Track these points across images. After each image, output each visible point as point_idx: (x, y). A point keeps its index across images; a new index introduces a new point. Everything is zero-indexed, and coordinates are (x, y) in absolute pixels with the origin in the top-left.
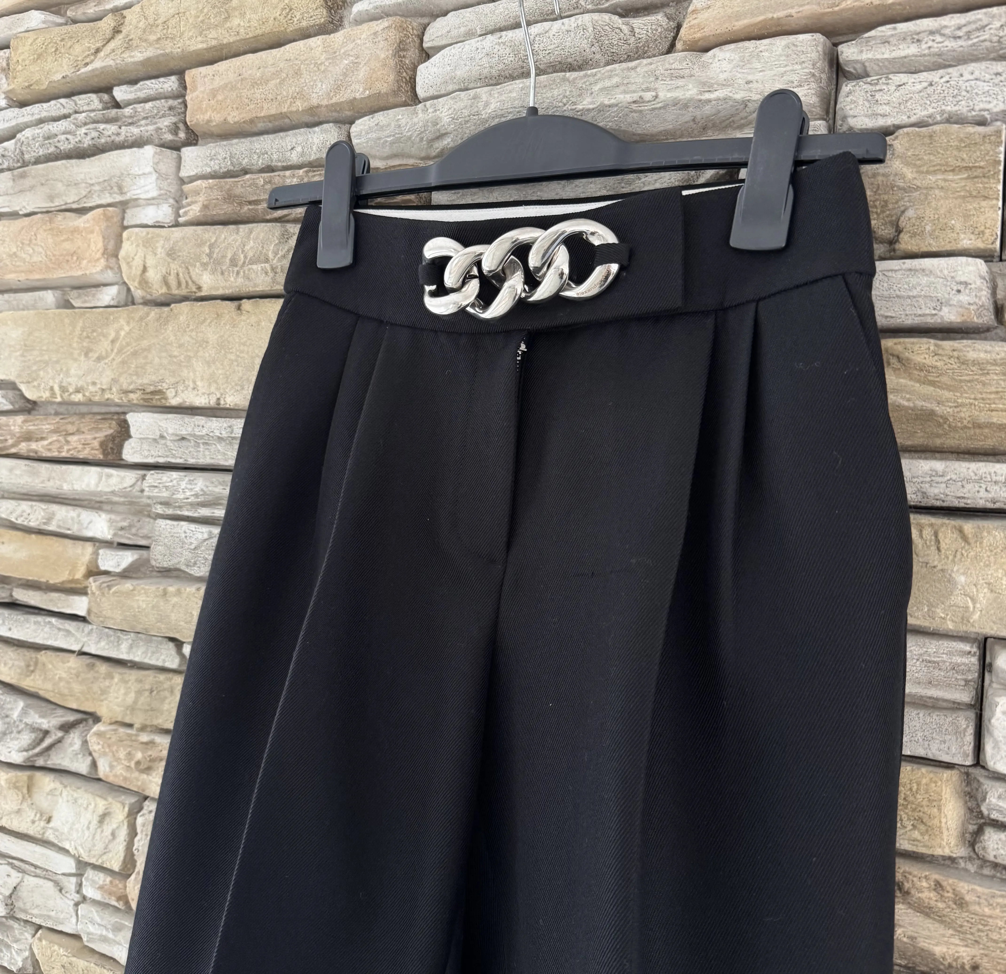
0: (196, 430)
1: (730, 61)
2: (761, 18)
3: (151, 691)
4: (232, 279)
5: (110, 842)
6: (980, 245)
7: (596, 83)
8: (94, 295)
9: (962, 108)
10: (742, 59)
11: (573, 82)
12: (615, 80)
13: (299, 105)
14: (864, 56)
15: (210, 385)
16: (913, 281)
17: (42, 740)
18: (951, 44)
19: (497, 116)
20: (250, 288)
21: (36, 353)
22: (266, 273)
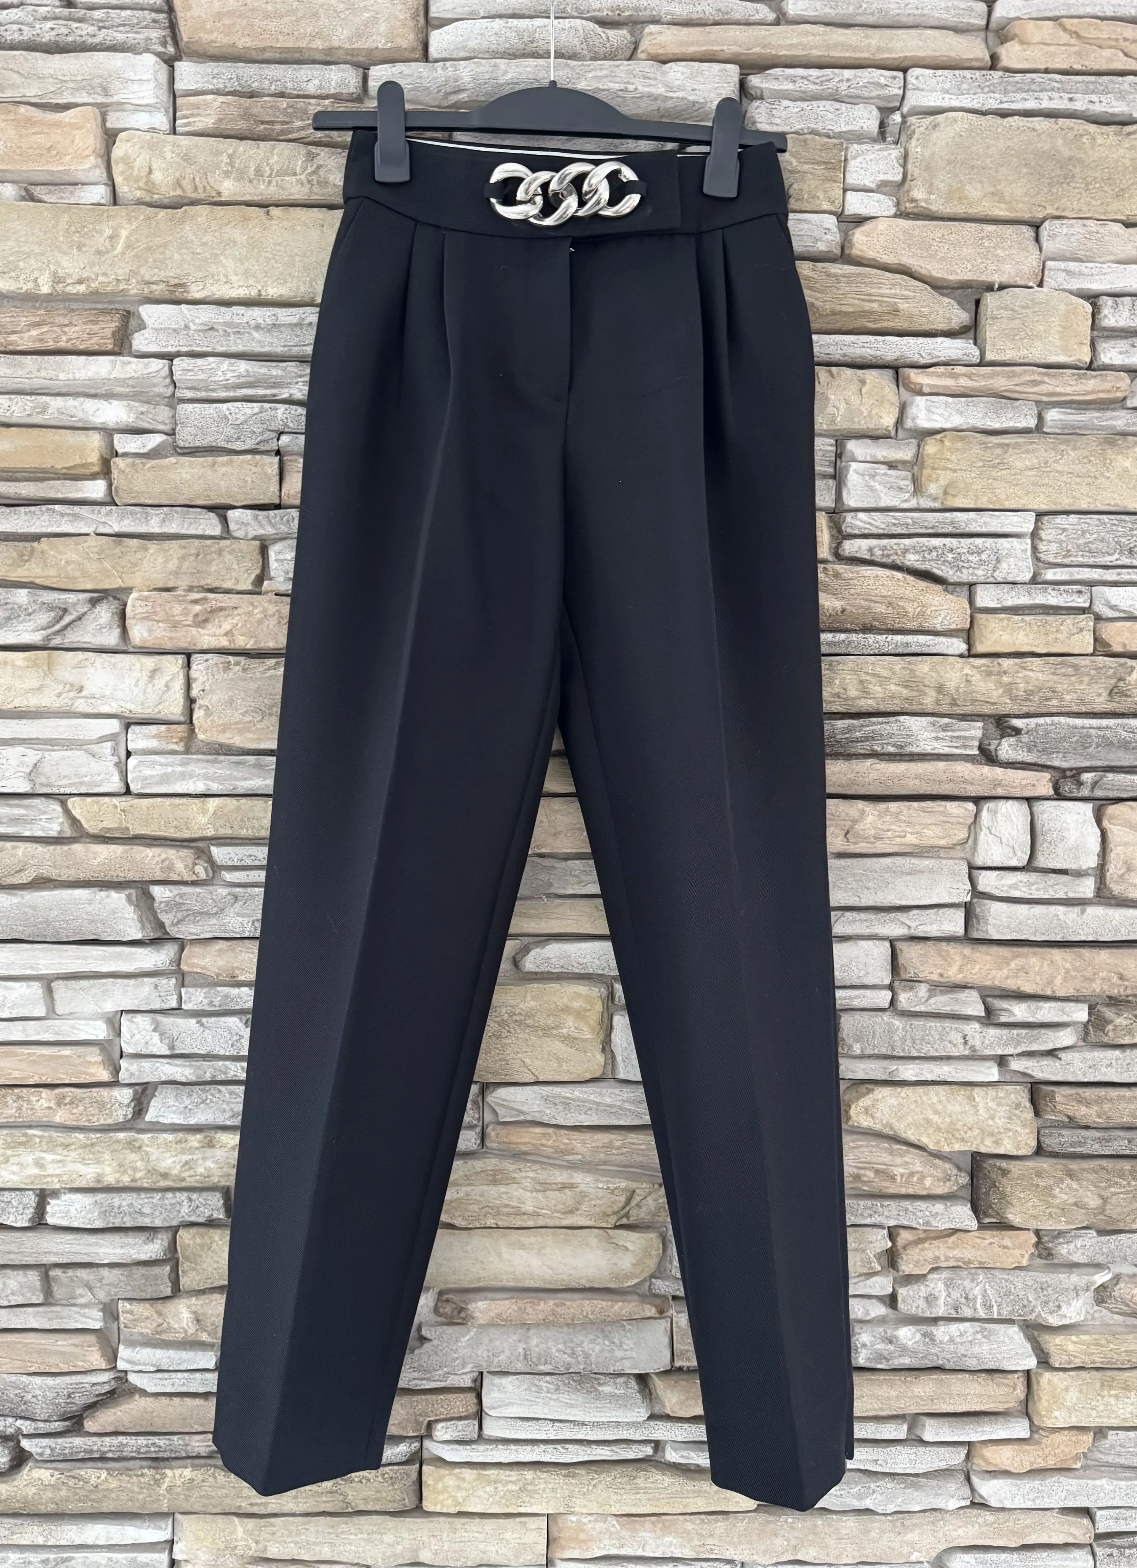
0: (235, 317)
1: (683, 73)
2: (704, 48)
3: (198, 555)
4: (263, 187)
5: (164, 693)
6: (833, 209)
7: (590, 71)
8: (71, 192)
9: (819, 127)
10: (692, 73)
11: (572, 68)
12: (604, 72)
13: (319, 44)
14: (764, 85)
15: (247, 278)
16: (801, 226)
17: (61, 618)
18: (812, 87)
19: (512, 83)
20: (284, 196)
21: (11, 243)
22: (302, 184)
